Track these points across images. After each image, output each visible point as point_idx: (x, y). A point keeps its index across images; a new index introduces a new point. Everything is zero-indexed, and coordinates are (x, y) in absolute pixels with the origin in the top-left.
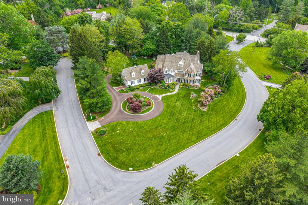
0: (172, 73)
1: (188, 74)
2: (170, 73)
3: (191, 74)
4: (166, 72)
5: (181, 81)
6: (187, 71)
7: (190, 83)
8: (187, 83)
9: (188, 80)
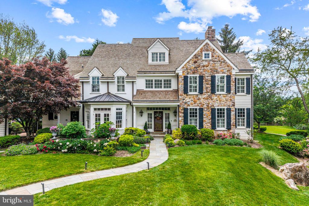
0: (121, 88)
1: (201, 78)
2: (113, 89)
3: (213, 78)
4: (95, 88)
5: (165, 130)
6: (192, 66)
7: (213, 127)
8: (201, 126)
9: (201, 110)
